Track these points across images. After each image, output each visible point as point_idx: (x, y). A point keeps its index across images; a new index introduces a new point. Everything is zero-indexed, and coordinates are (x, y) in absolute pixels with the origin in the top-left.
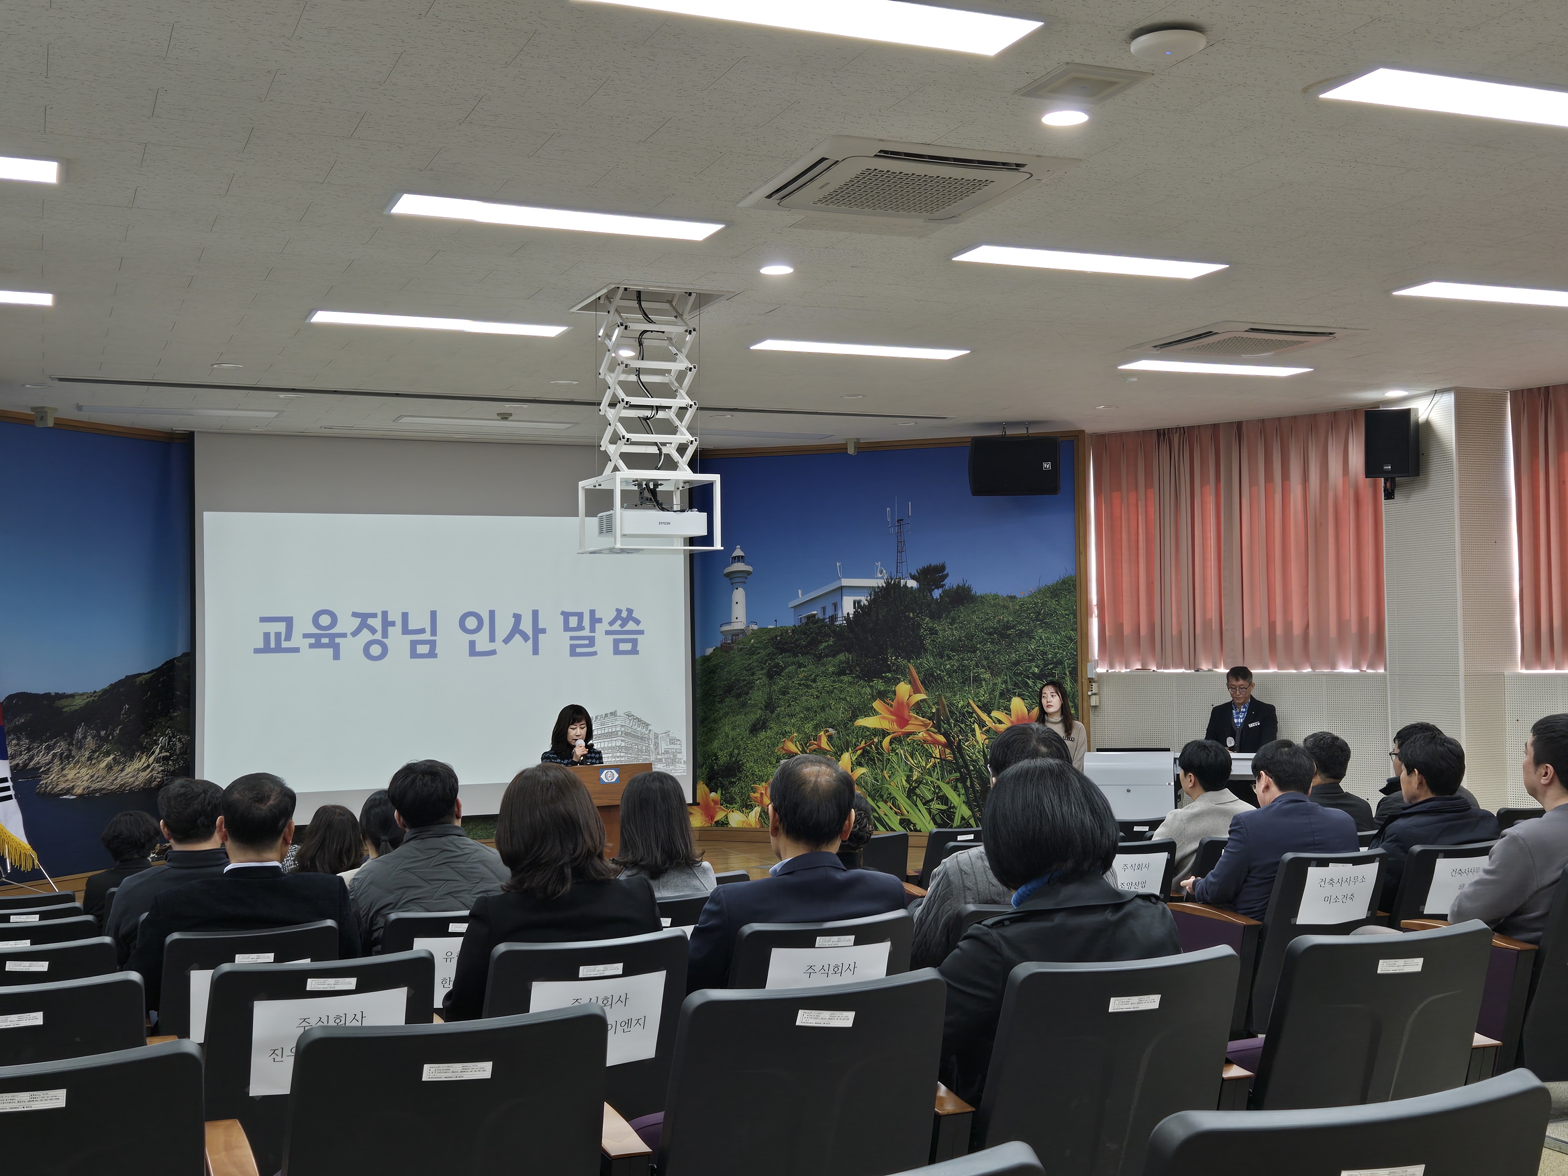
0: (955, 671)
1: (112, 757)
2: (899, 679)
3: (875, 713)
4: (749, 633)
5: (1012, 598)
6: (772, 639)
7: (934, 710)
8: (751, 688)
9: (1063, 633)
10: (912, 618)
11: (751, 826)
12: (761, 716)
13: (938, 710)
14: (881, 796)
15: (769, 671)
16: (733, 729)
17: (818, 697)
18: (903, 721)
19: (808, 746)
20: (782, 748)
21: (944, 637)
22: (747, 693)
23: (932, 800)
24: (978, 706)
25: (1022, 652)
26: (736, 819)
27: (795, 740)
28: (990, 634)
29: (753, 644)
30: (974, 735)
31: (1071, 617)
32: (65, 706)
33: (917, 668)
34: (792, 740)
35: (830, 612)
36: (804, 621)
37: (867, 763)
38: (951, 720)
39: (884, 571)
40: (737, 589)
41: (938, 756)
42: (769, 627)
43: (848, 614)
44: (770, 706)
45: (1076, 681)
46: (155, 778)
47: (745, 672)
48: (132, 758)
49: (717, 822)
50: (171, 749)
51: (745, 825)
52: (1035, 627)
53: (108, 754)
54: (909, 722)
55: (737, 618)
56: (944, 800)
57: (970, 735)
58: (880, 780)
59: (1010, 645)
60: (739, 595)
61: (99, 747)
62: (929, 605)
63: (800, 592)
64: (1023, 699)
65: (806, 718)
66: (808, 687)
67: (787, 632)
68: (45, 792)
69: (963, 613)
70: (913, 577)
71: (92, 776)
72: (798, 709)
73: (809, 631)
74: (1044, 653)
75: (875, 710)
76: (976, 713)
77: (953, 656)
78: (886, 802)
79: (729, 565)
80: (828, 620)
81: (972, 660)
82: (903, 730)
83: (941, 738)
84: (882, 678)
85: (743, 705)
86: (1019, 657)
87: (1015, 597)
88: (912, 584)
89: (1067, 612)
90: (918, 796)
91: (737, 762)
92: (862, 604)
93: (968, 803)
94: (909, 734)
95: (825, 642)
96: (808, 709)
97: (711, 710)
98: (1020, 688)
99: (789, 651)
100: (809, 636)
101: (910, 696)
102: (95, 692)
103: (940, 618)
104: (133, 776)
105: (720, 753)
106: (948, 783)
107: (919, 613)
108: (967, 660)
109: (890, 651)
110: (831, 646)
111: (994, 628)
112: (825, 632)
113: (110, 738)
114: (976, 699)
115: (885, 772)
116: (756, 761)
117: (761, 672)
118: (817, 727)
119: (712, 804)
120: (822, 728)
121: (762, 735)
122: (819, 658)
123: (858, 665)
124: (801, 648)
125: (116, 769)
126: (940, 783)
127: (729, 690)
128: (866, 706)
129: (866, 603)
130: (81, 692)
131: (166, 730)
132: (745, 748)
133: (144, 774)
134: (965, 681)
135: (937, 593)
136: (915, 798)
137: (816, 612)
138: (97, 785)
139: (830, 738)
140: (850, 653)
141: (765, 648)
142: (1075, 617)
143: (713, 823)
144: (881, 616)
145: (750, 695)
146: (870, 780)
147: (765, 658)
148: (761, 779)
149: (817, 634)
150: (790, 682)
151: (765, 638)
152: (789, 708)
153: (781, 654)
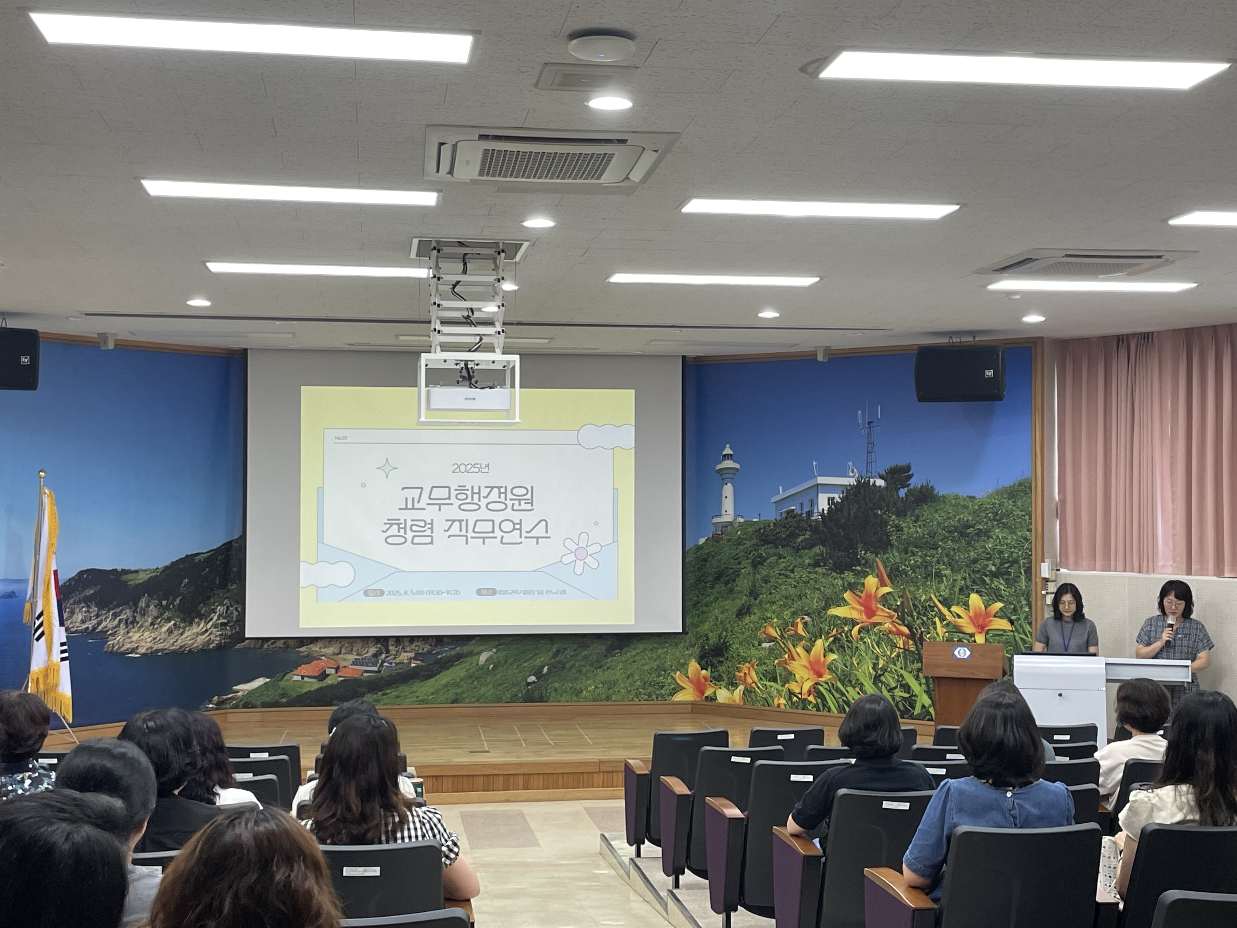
0: (918, 567)
1: (172, 622)
2: (868, 572)
3: (846, 603)
4: (736, 525)
5: (972, 498)
6: (756, 531)
7: (899, 603)
8: (738, 576)
9: (1019, 533)
10: (881, 516)
11: (735, 701)
12: (746, 602)
13: (902, 603)
14: (850, 681)
15: (753, 561)
16: (722, 613)
17: (795, 587)
18: (870, 613)
19: (787, 632)
20: (764, 632)
21: (908, 533)
22: (734, 581)
23: (896, 688)
24: (939, 601)
25: (980, 550)
26: (723, 695)
27: (775, 625)
28: (950, 532)
29: (739, 535)
30: (935, 628)
31: (1027, 517)
32: (130, 580)
33: (884, 562)
34: (772, 626)
35: (806, 509)
36: (784, 515)
37: (838, 650)
38: (915, 614)
39: (856, 471)
40: (727, 484)
41: (902, 646)
42: (754, 520)
43: (823, 510)
44: (754, 593)
45: (1030, 580)
46: (213, 641)
47: (732, 561)
48: (191, 623)
49: (707, 697)
50: (229, 616)
51: (731, 702)
52: (993, 526)
53: (169, 620)
54: (877, 613)
55: (726, 511)
56: (906, 688)
57: (931, 628)
58: (849, 667)
59: (969, 544)
60: (728, 490)
61: (162, 614)
62: (895, 503)
63: (781, 488)
64: (981, 596)
65: (785, 605)
66: (787, 576)
67: (769, 526)
68: (112, 651)
69: (925, 512)
70: (881, 477)
71: (155, 639)
72: (777, 598)
73: (788, 525)
74: (1001, 552)
75: (845, 601)
76: (938, 608)
77: (917, 552)
78: (854, 687)
79: (720, 462)
80: (805, 515)
81: (934, 557)
82: (871, 621)
83: (905, 630)
84: (853, 571)
85: (731, 591)
86: (978, 555)
87: (974, 497)
88: (880, 483)
89: (1023, 513)
90: (882, 682)
91: (725, 643)
92: (835, 501)
93: (927, 692)
94: (875, 624)
95: (803, 535)
96: (786, 598)
97: (703, 594)
98: (978, 585)
99: (771, 543)
100: (788, 530)
101: (877, 589)
102: (157, 568)
103: (905, 515)
104: (193, 639)
105: (710, 635)
106: (911, 672)
107: (885, 511)
108: (929, 557)
109: (860, 546)
110: (808, 539)
111: (954, 526)
112: (802, 526)
113: (171, 606)
114: (937, 594)
115: (854, 659)
116: (741, 644)
117: (747, 562)
118: (794, 614)
119: (703, 680)
120: (799, 615)
121: (747, 619)
122: (797, 550)
123: (831, 558)
124: (782, 540)
125: (176, 633)
126: (903, 672)
127: (718, 577)
128: (838, 596)
129: (839, 500)
130: (144, 568)
131: (224, 601)
132: (732, 631)
133: (203, 637)
134: (927, 576)
135: (902, 492)
136: (880, 684)
137: (794, 508)
138: (160, 646)
139: (805, 624)
140: (824, 546)
141: (751, 538)
142: (1030, 518)
143: (704, 698)
144: (852, 513)
145: (736, 582)
146: (840, 666)
147: (750, 549)
148: (745, 660)
149: (795, 528)
150: (772, 571)
151: (750, 529)
152: (771, 596)
153: (764, 545)
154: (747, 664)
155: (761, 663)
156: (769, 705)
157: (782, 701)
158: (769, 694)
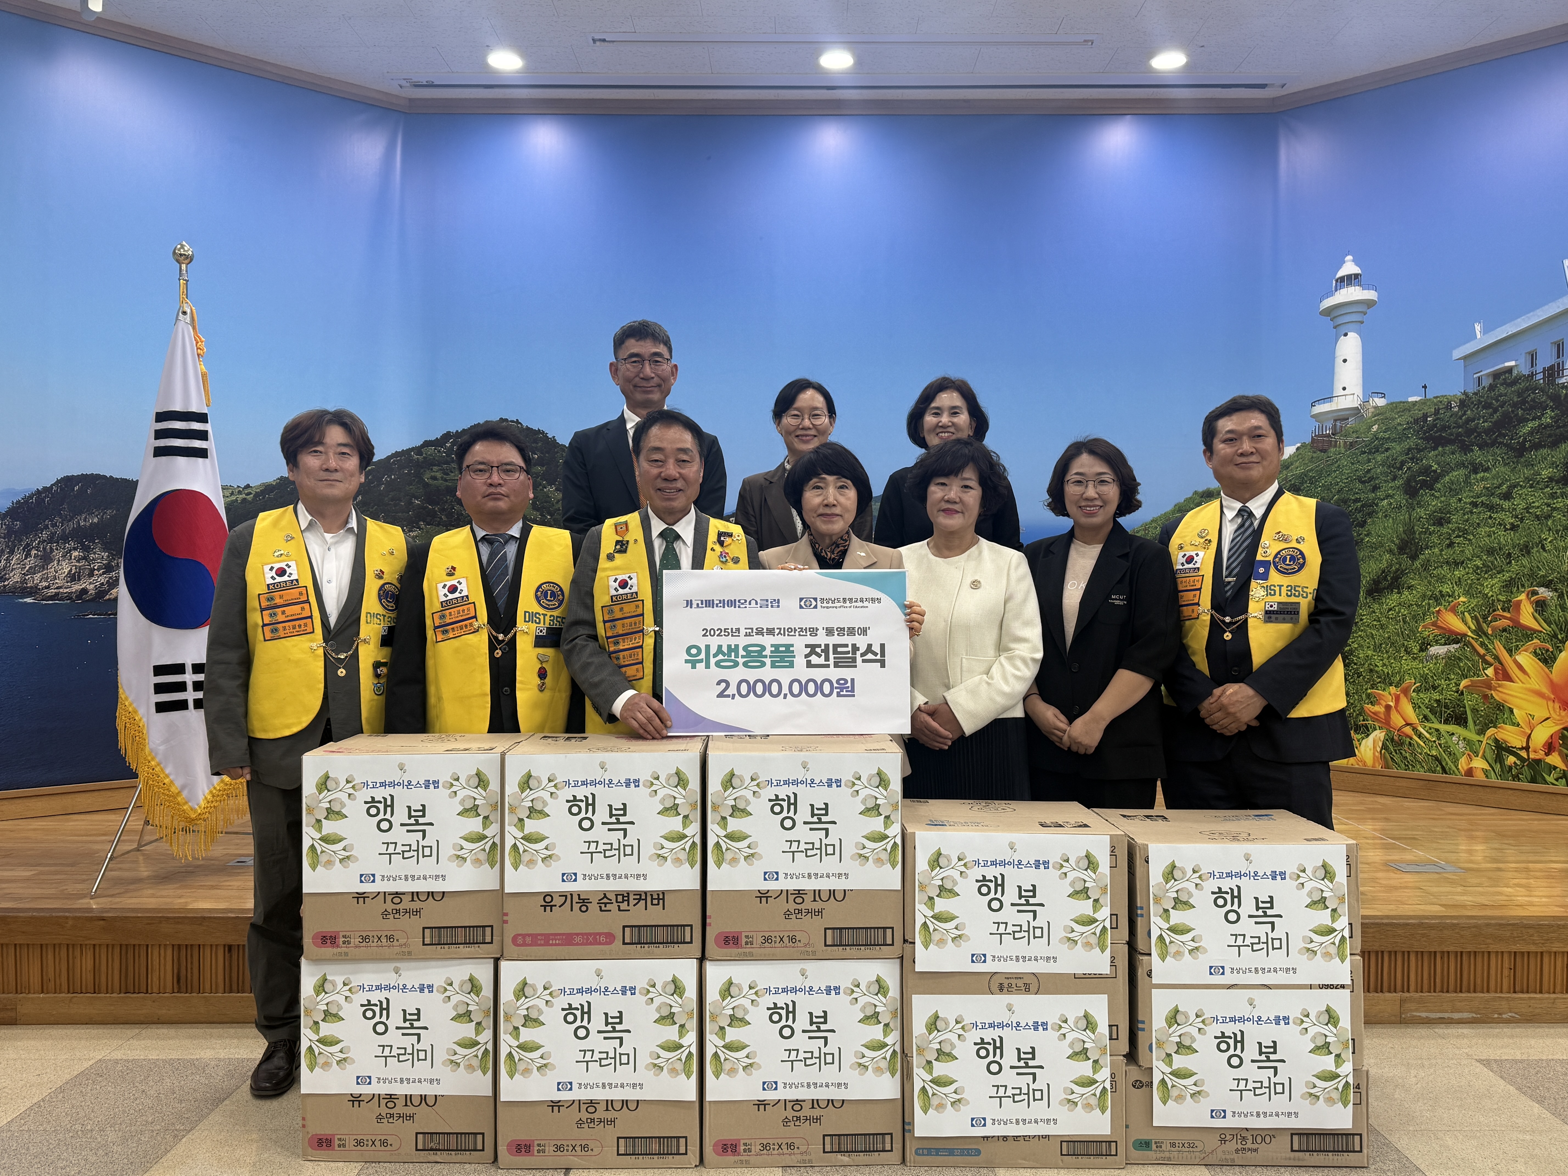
4: (1368, 414)
6: (1416, 421)
8: (1370, 515)
11: (1365, 764)
12: (1391, 565)
15: (1408, 481)
17: (1514, 527)
19: (1491, 622)
20: (1434, 624)
22: (1363, 524)
27: (1461, 608)
29: (1376, 434)
34: (1454, 610)
35: (1544, 363)
36: (1486, 383)
40: (1346, 335)
42: (1411, 399)
44: (1409, 547)
47: (1359, 486)
55: (1344, 389)
60: (1349, 346)
63: (1478, 328)
65: (1487, 568)
66: (1491, 508)
67: (1449, 407)
73: (1497, 400)
79: (1330, 294)
80: (1540, 376)
95: (1534, 419)
96: (1491, 552)
99: (1452, 442)
100: (1495, 411)
102: (248, 486)
110: (1547, 426)
112: (1533, 400)
116: (1377, 648)
117: (1393, 484)
118: (1510, 586)
120: (1523, 586)
121: (1392, 599)
122: (1520, 451)
124: (1479, 434)
137: (1513, 363)
139: (1541, 606)
141: (1402, 437)
145: (1367, 528)
147: (1400, 459)
148: (1387, 681)
149: (1515, 405)
150: (1453, 500)
151: (1402, 420)
152: (1450, 550)
153: (1435, 449)
154: (1393, 689)
155: (1427, 684)
156: (1444, 771)
157: (1479, 763)
158: (1446, 748)
